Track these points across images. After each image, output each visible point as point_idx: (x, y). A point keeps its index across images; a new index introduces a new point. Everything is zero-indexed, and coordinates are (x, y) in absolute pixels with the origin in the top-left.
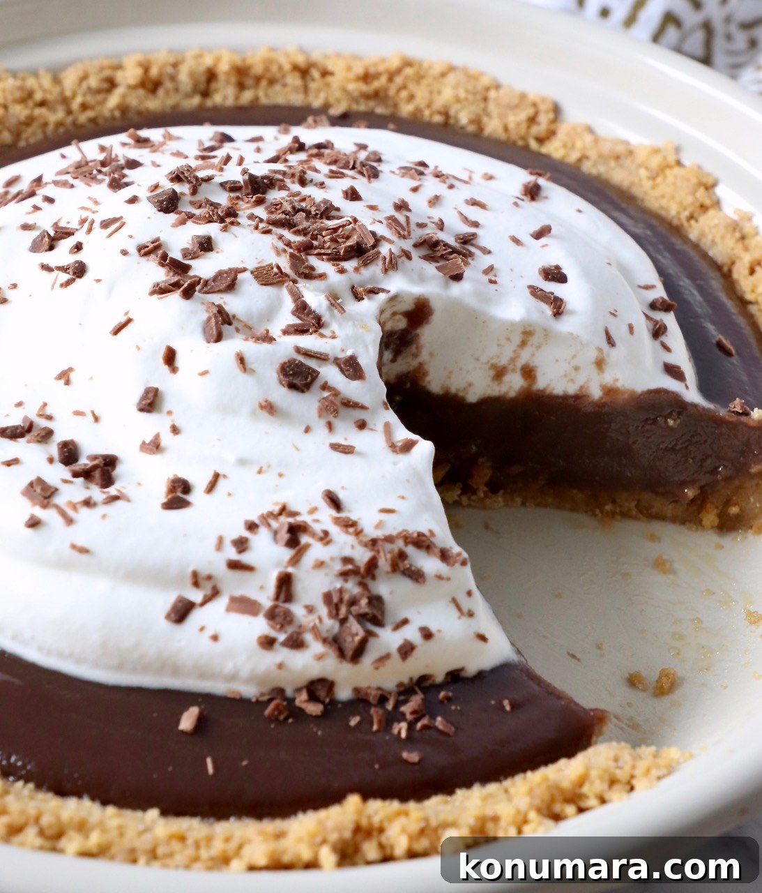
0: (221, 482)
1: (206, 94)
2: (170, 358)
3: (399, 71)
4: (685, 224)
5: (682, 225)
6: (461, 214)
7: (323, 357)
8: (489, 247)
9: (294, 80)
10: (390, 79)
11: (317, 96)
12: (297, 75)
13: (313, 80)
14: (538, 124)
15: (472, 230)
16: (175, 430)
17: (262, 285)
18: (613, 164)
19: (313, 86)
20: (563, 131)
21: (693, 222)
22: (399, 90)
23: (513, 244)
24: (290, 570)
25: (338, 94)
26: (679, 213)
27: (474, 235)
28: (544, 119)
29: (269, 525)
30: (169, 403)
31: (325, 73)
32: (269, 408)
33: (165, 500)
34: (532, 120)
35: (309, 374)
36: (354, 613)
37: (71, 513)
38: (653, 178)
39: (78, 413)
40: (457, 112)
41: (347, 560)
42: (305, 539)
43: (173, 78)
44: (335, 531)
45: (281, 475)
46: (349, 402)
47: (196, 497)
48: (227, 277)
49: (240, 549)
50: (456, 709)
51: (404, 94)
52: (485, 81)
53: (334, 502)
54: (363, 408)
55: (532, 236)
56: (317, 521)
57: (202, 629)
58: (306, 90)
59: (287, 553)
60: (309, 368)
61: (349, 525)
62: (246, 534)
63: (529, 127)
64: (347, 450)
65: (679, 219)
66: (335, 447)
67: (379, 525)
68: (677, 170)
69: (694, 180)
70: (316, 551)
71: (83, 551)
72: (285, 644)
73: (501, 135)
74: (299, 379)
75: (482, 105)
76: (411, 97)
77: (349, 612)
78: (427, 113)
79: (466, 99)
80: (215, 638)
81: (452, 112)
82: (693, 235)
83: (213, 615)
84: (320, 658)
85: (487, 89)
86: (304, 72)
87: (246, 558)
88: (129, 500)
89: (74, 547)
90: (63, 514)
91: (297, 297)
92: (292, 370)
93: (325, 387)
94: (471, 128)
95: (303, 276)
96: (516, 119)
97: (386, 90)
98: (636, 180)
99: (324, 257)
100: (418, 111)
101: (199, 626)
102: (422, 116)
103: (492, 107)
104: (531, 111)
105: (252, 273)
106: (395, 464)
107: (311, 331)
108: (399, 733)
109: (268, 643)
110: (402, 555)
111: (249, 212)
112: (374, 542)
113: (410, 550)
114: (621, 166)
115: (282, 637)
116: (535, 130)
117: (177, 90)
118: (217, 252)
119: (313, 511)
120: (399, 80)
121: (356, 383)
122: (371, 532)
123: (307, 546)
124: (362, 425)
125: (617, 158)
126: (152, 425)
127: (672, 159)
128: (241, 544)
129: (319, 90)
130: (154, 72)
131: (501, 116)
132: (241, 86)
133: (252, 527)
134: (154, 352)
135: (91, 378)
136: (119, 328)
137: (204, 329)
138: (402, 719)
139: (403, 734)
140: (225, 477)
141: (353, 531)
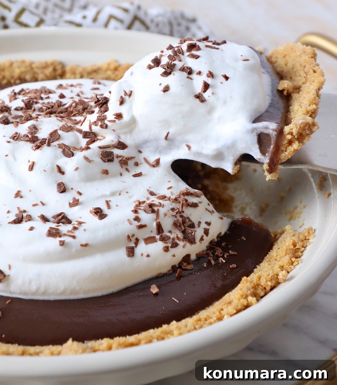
0: (110, 203)
7: (110, 146)
17: (67, 132)
24: (158, 221)
29: (140, 209)
30: (69, 185)
32: (106, 172)
33: (97, 218)
35: (111, 154)
36: (186, 226)
37: (72, 234)
39: (35, 205)
41: (173, 209)
45: (127, 192)
46: (129, 158)
47: (107, 212)
49: (138, 221)
50: (230, 247)
53: (152, 194)
54: (134, 158)
56: (152, 201)
57: (142, 255)
60: (110, 152)
61: (163, 197)
64: (139, 175)
66: (135, 176)
67: (173, 193)
70: (162, 211)
71: (86, 245)
72: (172, 247)
74: (109, 157)
77: (184, 226)
80: (148, 256)
83: (142, 248)
84: (184, 247)
87: (142, 223)
88: (85, 223)
89: (82, 245)
90: (69, 236)
91: (80, 131)
92: (105, 155)
93: (118, 157)
95: (76, 124)
99: (77, 115)
101: (140, 255)
105: (60, 130)
106: (158, 171)
107: (96, 140)
108: (222, 261)
109: (166, 249)
110: (186, 200)
112: (176, 199)
113: (186, 197)
115: (170, 245)
119: (148, 199)
121: (126, 150)
123: (158, 210)
124: (137, 164)
126: (68, 197)
128: (137, 219)
134: (52, 169)
135: (30, 191)
136: (31, 168)
137: (64, 154)
138: (219, 257)
139: (224, 261)
140: (110, 201)
141: (166, 199)
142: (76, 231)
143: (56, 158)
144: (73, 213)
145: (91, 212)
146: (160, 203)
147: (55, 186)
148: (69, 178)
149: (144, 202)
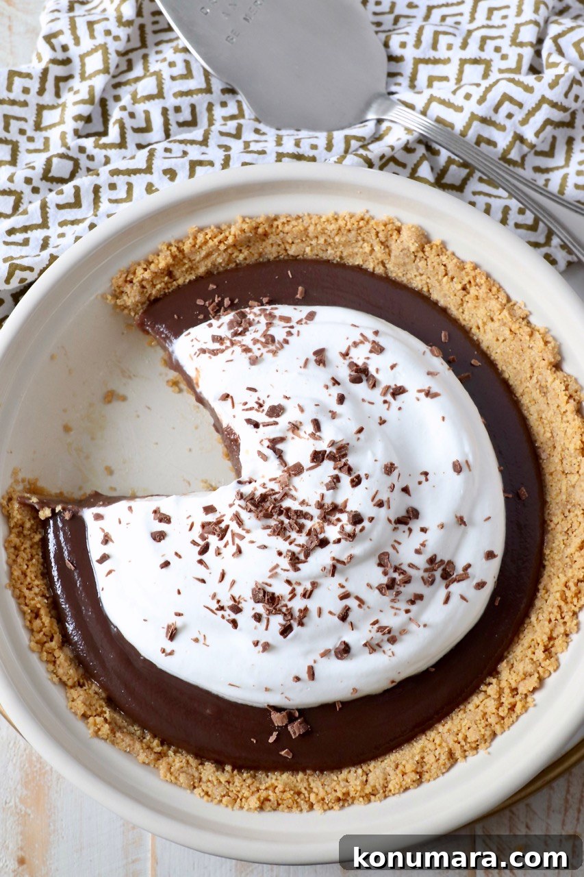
0: (303, 364)
6: (208, 569)
8: (192, 546)
15: (202, 557)
16: (326, 387)
23: (181, 552)
33: (326, 353)
37: (362, 339)
39: (372, 403)
42: (263, 340)
44: (252, 346)
48: (316, 460)
49: (290, 332)
56: (260, 349)
59: (271, 333)
62: (288, 339)
67: (232, 353)
70: (258, 335)
87: (287, 330)
90: (365, 338)
122: (236, 349)
123: (262, 337)
133: (286, 342)
142: (358, 341)
146: (254, 344)
147: (346, 404)
149: (270, 351)
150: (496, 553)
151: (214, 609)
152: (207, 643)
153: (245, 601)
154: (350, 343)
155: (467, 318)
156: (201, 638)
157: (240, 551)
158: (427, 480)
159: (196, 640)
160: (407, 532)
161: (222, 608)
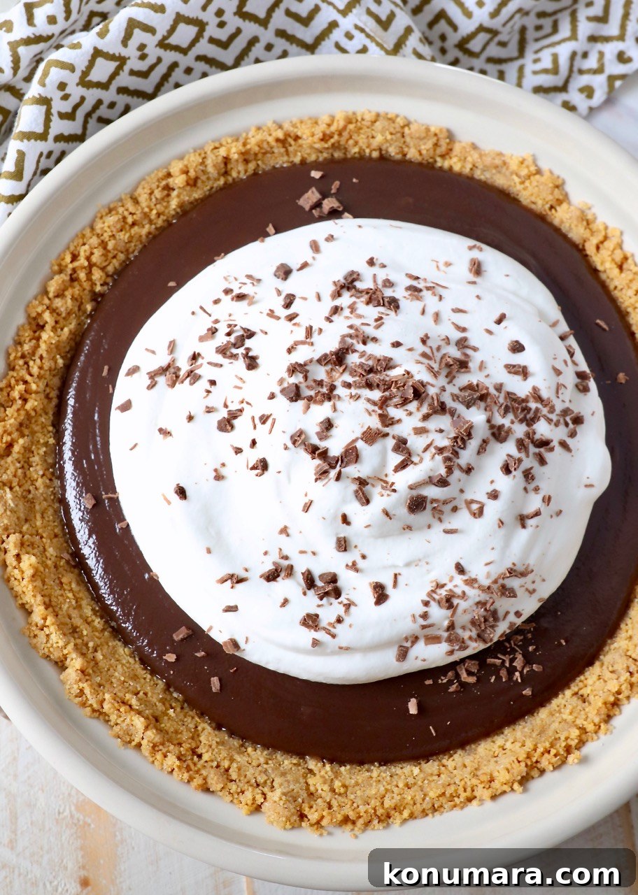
0: (399, 578)
1: (226, 173)
2: (345, 520)
3: (345, 128)
4: (549, 213)
5: (547, 214)
6: (453, 323)
7: (425, 482)
8: (477, 346)
9: (278, 150)
10: (340, 134)
11: (295, 155)
12: (280, 145)
13: (291, 145)
14: (440, 146)
15: (463, 335)
16: (364, 557)
17: (371, 445)
18: (494, 171)
19: (291, 149)
20: (457, 148)
21: (553, 211)
22: (347, 140)
23: (487, 335)
24: (452, 620)
25: (308, 151)
26: (543, 205)
27: (465, 339)
28: (443, 143)
29: (434, 599)
30: (354, 541)
31: (297, 138)
32: (408, 528)
33: (375, 600)
34: (436, 145)
35: (423, 501)
36: (488, 625)
37: (333, 630)
38: (522, 183)
39: (302, 552)
40: (387, 148)
41: (478, 603)
42: (455, 601)
43: (204, 172)
44: (467, 589)
45: (427, 563)
46: (446, 501)
47: (390, 590)
48: (352, 452)
49: (425, 618)
50: (539, 654)
51: (351, 142)
52: (400, 121)
53: (460, 569)
54: (453, 499)
55: (495, 323)
56: (456, 586)
57: (417, 658)
58: (287, 153)
59: (449, 613)
60: (421, 495)
61: (471, 582)
62: (425, 609)
63: (435, 150)
64: (453, 531)
65: (545, 211)
66: (447, 532)
67: (488, 575)
68: (537, 177)
69: (551, 185)
70: (463, 605)
71: (347, 649)
72: (459, 650)
73: (418, 158)
74: (420, 507)
75: (402, 140)
76: (356, 143)
77: (485, 625)
78: (367, 151)
79: (392, 139)
80: (424, 660)
81: (384, 147)
82: (556, 222)
85: (403, 127)
86: (282, 142)
87: (429, 621)
88: (356, 606)
90: (329, 633)
92: (414, 505)
93: (432, 502)
94: (399, 157)
96: (426, 147)
97: (339, 142)
98: (513, 184)
100: (361, 151)
101: (414, 657)
102: (365, 155)
103: (408, 139)
104: (434, 140)
105: (362, 439)
107: (408, 463)
108: (517, 679)
109: (450, 653)
110: (503, 586)
111: (340, 380)
112: (489, 587)
113: (506, 581)
114: (500, 172)
115: (457, 647)
116: (439, 151)
117: (208, 179)
118: (336, 427)
119: (451, 579)
120: (345, 134)
121: (446, 489)
122: (486, 582)
123: (458, 605)
124: (455, 509)
125: (496, 167)
126: (348, 558)
127: (533, 169)
128: (425, 616)
129: (296, 152)
130: (192, 174)
131: (416, 147)
132: (246, 161)
133: (426, 604)
134: (335, 518)
135: (301, 532)
136: (307, 508)
137: (356, 496)
138: (517, 671)
139: (519, 680)
140: (400, 574)
141: (476, 585)
142: (339, 626)
143: (344, 501)
144: (347, 580)
145: (370, 584)
146: (464, 593)
147: (334, 540)
148: (354, 532)
149: (443, 586)
150: (118, 411)
151: (437, 287)
152: (435, 263)
153: (405, 297)
154: (348, 620)
155: (189, 719)
156: (442, 267)
157: (424, 341)
158: (216, 470)
159: (448, 264)
160: (229, 403)
161: (428, 288)
